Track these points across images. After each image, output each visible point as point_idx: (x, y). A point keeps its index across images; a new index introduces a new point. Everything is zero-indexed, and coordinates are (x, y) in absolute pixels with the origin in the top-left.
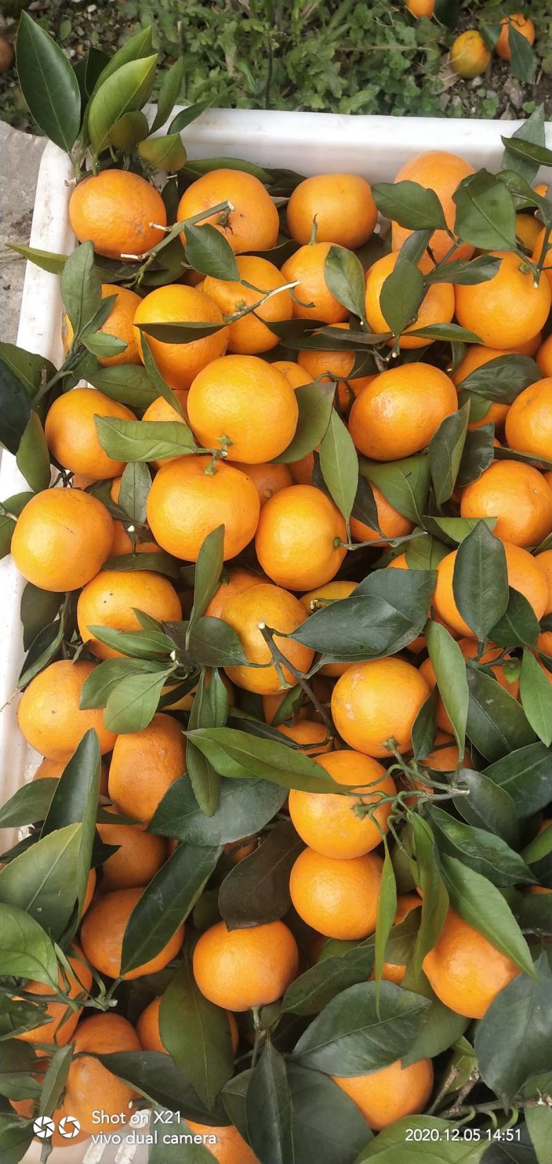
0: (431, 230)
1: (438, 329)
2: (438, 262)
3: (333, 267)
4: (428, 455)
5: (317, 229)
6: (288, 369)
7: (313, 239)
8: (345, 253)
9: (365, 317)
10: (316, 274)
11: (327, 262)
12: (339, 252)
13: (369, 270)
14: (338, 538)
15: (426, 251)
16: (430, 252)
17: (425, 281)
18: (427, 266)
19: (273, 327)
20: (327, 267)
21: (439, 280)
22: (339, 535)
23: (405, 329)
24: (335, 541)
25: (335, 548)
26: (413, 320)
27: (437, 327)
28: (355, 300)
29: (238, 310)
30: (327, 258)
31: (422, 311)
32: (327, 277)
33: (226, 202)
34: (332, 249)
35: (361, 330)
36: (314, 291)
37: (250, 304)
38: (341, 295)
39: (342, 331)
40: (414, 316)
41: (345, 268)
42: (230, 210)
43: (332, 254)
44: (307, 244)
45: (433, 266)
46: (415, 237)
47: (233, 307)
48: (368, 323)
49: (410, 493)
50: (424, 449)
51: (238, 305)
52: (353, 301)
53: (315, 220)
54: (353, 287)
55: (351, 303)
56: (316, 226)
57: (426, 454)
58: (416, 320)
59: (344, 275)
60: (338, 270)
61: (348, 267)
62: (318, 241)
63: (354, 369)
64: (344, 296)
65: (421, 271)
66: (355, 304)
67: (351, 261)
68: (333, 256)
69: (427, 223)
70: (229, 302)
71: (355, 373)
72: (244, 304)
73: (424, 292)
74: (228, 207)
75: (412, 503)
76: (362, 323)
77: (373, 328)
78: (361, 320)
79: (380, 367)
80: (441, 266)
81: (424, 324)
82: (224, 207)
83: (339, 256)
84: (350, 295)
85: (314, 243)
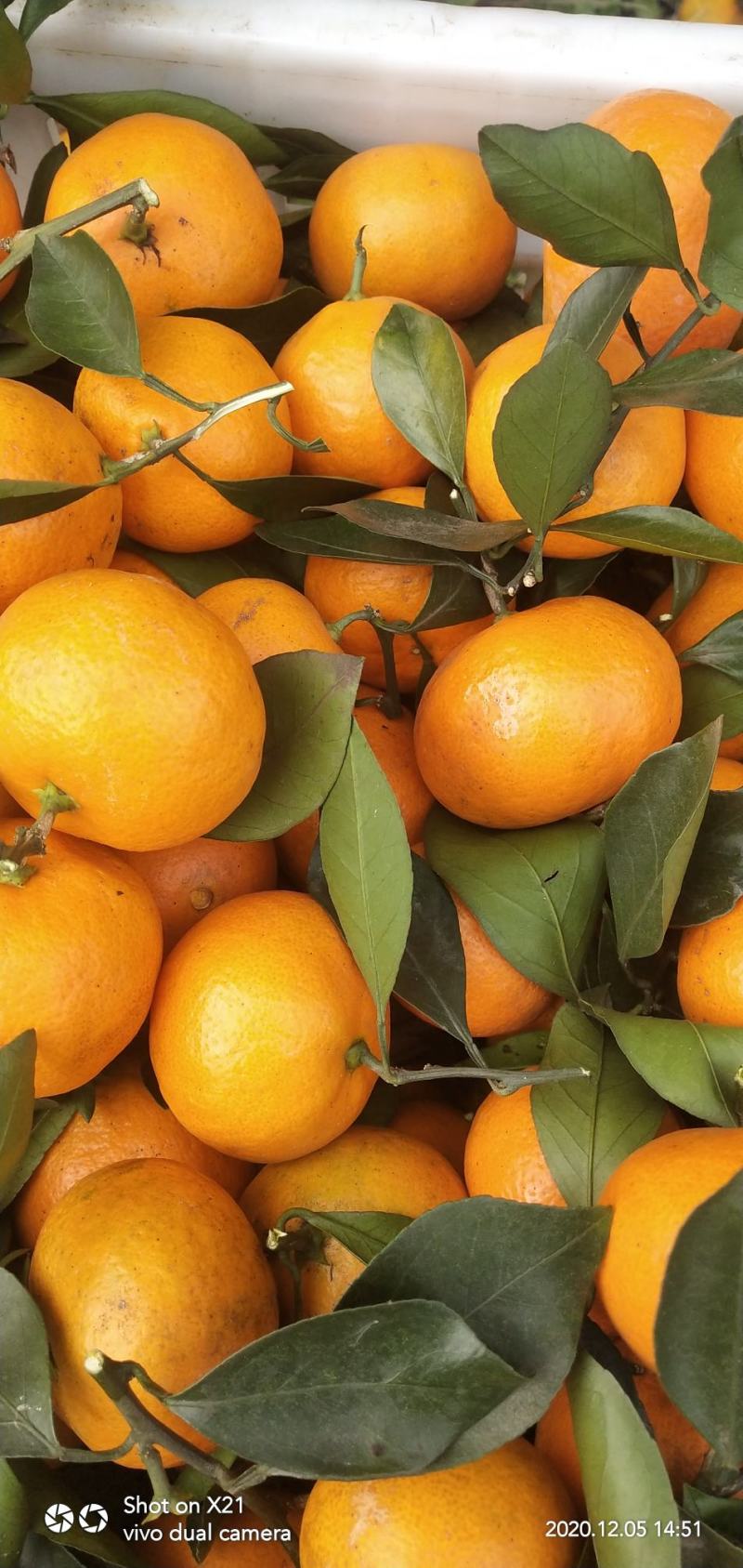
0: (636, 267)
1: (641, 521)
2: (652, 354)
3: (395, 354)
4: (603, 826)
5: (364, 264)
6: (261, 601)
7: (355, 286)
8: (425, 321)
9: (465, 478)
10: (352, 368)
11: (381, 340)
12: (411, 319)
13: (481, 367)
14: (359, 1043)
15: (621, 324)
16: (632, 326)
17: (615, 398)
18: (622, 360)
19: (235, 492)
20: (382, 354)
21: (652, 396)
22: (364, 1033)
23: (561, 515)
24: (354, 1051)
25: (349, 1068)
26: (583, 493)
27: (642, 514)
28: (442, 437)
29: (144, 447)
30: (382, 332)
31: (605, 472)
32: (377, 378)
33: (135, 184)
34: (396, 312)
35: (452, 510)
36: (348, 410)
37: (173, 434)
38: (411, 422)
39: (402, 511)
40: (586, 479)
41: (423, 359)
42: (145, 202)
43: (393, 323)
44: (340, 299)
45: (634, 361)
46: (597, 286)
47: (134, 441)
48: (472, 495)
49: (552, 924)
50: (592, 808)
51: (145, 434)
52: (438, 439)
53: (359, 242)
54: (440, 404)
55: (430, 442)
56: (364, 256)
57: (598, 822)
58: (589, 495)
59: (418, 371)
60: (408, 362)
61: (430, 356)
62: (367, 292)
63: (430, 606)
64: (417, 425)
65: (606, 373)
66: (441, 447)
67: (438, 340)
68: (398, 329)
69: (627, 247)
70: (124, 426)
71: (431, 615)
72: (161, 435)
73: (612, 427)
74: (140, 195)
75: (556, 947)
76: (454, 494)
77: (483, 506)
78: (452, 486)
79: (495, 604)
80: (655, 364)
81: (608, 504)
82: (132, 193)
83: (410, 328)
84: (431, 423)
85: (356, 297)
